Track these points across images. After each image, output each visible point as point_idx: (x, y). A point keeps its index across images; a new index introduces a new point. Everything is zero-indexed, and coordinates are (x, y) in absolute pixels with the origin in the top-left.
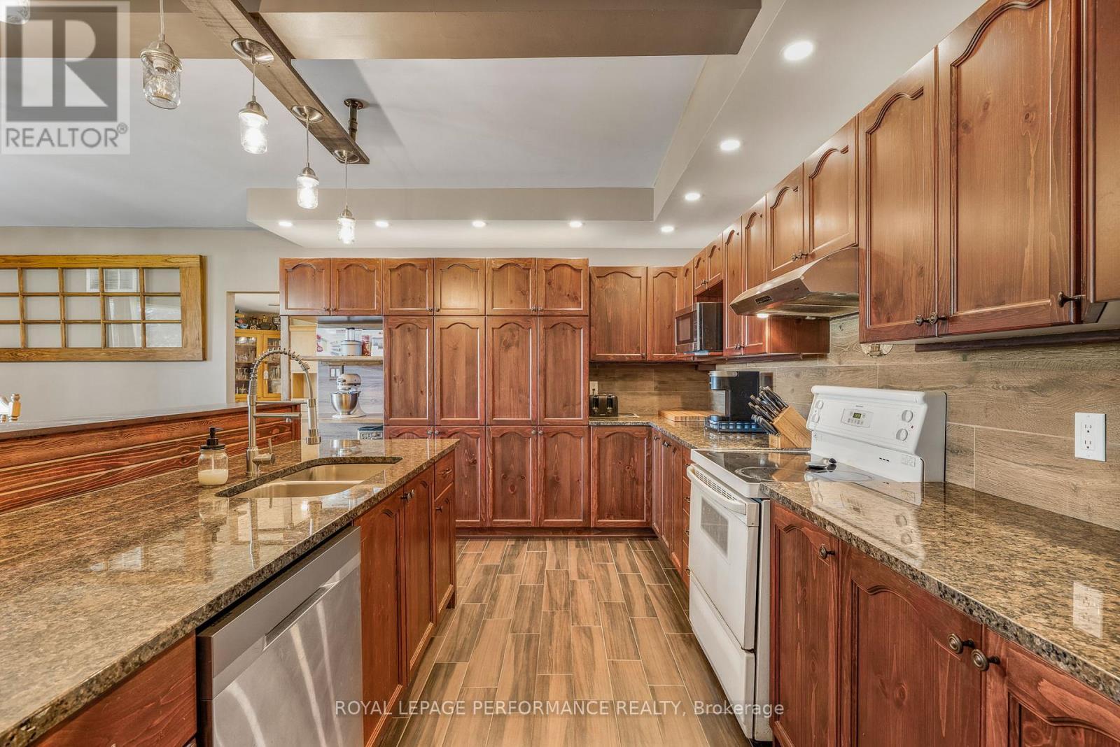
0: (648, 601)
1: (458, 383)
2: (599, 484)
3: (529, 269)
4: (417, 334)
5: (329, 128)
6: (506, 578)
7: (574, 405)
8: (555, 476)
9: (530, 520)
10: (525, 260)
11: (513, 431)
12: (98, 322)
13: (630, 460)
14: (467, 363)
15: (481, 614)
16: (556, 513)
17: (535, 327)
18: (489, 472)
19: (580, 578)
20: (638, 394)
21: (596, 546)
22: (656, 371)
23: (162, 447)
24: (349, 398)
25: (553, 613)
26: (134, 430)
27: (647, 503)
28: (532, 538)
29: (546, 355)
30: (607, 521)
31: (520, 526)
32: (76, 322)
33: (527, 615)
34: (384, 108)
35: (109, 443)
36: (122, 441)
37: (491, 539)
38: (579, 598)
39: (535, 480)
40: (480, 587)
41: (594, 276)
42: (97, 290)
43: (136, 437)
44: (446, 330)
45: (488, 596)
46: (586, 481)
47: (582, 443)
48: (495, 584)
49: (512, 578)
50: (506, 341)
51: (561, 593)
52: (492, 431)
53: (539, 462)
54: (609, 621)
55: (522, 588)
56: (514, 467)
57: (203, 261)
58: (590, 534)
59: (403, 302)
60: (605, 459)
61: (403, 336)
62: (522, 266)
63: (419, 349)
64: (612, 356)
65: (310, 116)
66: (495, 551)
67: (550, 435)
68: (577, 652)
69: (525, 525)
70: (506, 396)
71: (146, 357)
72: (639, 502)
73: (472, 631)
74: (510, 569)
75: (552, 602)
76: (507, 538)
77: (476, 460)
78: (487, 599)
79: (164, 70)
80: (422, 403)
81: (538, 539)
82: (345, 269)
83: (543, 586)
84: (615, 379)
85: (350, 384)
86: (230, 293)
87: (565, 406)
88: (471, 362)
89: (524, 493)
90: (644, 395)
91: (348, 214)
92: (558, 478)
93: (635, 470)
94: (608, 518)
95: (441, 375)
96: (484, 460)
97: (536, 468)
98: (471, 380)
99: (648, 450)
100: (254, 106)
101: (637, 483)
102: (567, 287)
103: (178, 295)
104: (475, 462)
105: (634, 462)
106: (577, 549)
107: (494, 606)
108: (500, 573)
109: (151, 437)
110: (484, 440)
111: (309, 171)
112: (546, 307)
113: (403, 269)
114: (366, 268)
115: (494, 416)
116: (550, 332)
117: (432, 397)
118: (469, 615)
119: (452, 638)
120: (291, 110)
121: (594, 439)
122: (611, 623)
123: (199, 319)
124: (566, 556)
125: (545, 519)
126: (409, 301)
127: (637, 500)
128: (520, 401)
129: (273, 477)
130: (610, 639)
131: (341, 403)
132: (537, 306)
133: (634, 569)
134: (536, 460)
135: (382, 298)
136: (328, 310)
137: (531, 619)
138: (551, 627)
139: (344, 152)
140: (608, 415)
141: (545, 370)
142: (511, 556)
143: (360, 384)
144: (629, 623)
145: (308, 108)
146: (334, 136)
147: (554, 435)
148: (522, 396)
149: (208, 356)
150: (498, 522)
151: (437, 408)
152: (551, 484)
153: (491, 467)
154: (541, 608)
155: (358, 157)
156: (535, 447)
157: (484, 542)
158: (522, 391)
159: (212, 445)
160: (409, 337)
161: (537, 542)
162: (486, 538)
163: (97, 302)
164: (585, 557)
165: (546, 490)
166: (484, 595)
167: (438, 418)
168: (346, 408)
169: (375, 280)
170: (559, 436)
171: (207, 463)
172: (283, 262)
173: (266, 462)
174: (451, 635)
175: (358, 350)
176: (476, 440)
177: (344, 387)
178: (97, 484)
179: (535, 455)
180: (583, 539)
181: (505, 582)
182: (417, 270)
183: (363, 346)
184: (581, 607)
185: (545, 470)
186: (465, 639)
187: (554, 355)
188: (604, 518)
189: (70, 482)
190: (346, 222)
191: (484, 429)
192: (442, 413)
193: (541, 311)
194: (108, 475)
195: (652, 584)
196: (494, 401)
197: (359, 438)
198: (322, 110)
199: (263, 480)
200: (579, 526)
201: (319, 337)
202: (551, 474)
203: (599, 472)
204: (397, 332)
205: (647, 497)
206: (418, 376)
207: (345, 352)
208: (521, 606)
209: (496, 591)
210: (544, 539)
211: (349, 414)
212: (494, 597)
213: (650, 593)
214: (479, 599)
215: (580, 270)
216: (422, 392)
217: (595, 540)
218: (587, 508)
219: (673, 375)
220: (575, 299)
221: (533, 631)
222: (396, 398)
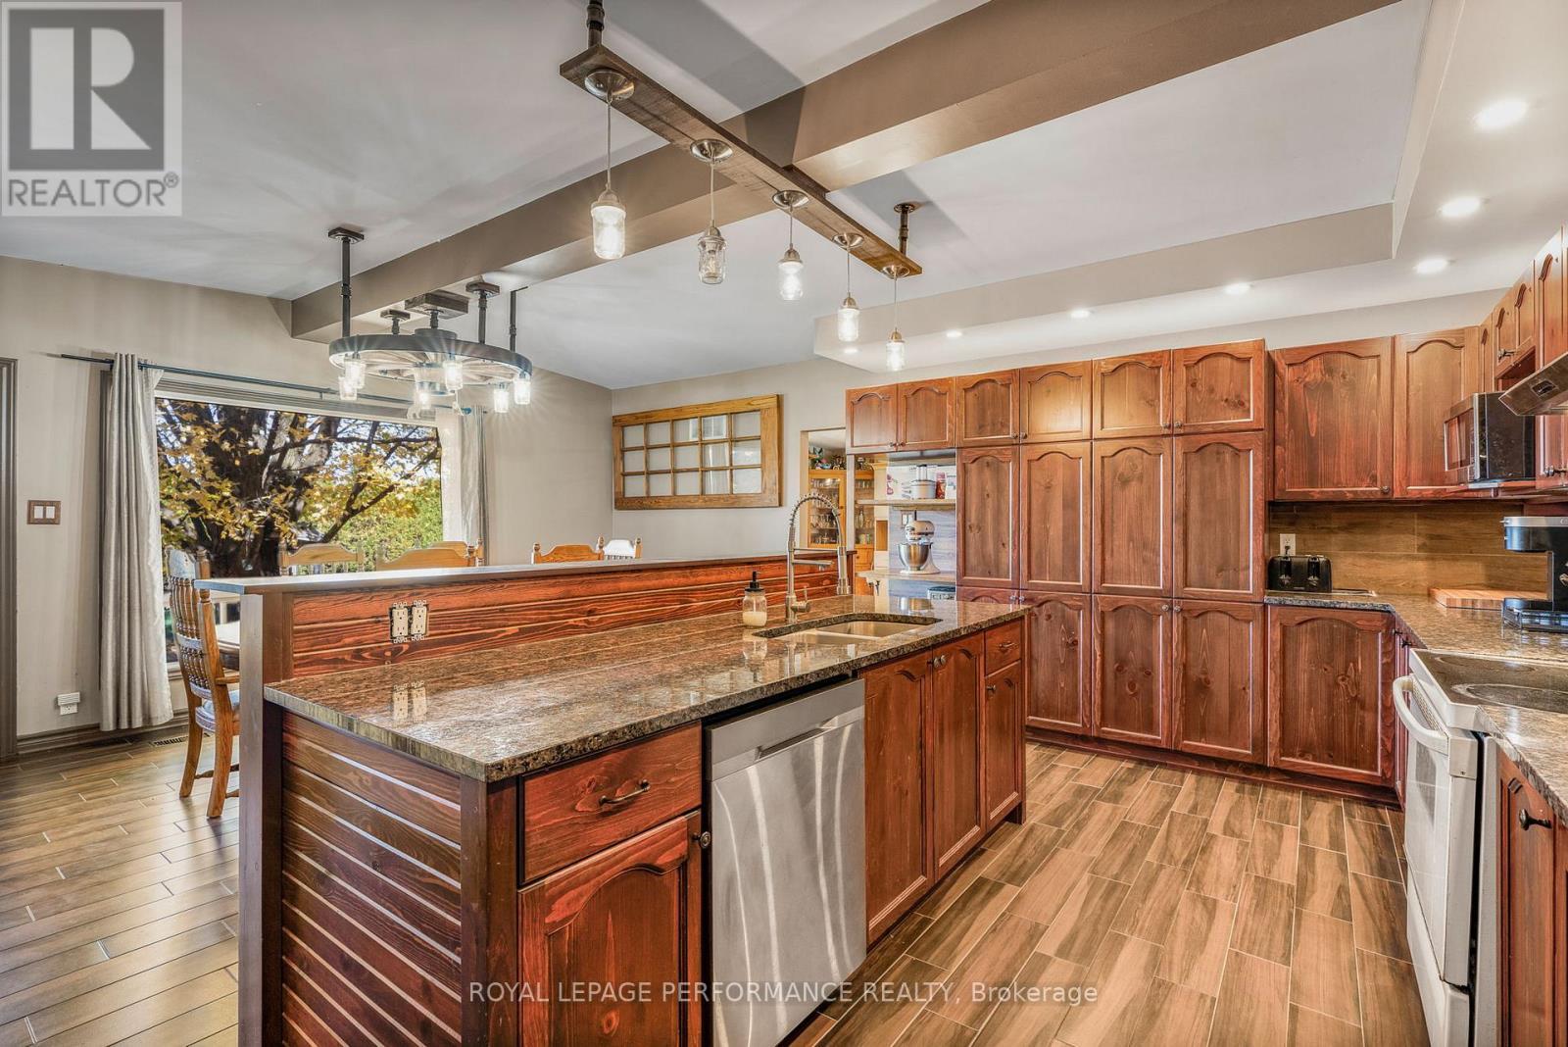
0: (1343, 896)
1: (1051, 533)
2: (1283, 698)
3: (1158, 368)
4: (997, 469)
5: (872, 248)
6: (1106, 807)
7: (1236, 570)
8: (1203, 677)
9: (1159, 737)
10: (1153, 354)
11: (1133, 603)
12: (696, 470)
13: (1347, 667)
14: (1065, 507)
15: (1054, 841)
16: (1203, 733)
17: (1167, 452)
18: (1096, 660)
19: (1225, 834)
20: (1383, 557)
21: (1272, 797)
22: (1419, 517)
23: (723, 589)
24: (919, 550)
25: (1161, 867)
26: (701, 571)
27: (1383, 745)
28: (1163, 765)
29: (1187, 494)
30: (1300, 761)
31: (1143, 743)
32: (682, 471)
33: (1120, 859)
34: (940, 204)
35: (683, 580)
36: (692, 580)
37: (1099, 754)
38: (1212, 859)
39: (1168, 681)
40: (1065, 809)
41: (1282, 366)
42: (696, 439)
43: (702, 577)
44: (1035, 463)
45: (1071, 823)
46: (1259, 689)
47: (1252, 631)
48: (1086, 811)
49: (1115, 809)
50: (1122, 474)
51: (1185, 845)
52: (1102, 602)
53: (1175, 654)
54: (1255, 902)
55: (1124, 825)
56: (1135, 656)
57: (779, 399)
58: (1267, 776)
59: (981, 429)
60: (1296, 659)
61: (981, 472)
62: (1148, 364)
63: (1000, 489)
64: (1317, 492)
65: (851, 242)
66: (1099, 771)
67: (1193, 614)
68: (1181, 924)
69: (1151, 744)
70: (1122, 554)
71: (733, 503)
72: (1367, 739)
73: (1036, 855)
74: (1116, 798)
75: (1165, 853)
76: (1123, 758)
77: (1076, 641)
78: (1069, 826)
79: (714, 252)
80: (1004, 560)
81: (1173, 768)
82: (914, 394)
83: (1158, 830)
84: (1331, 531)
85: (920, 534)
86: (803, 432)
87: (1220, 570)
88: (1070, 504)
89: (1150, 696)
90: (1393, 558)
91: (897, 337)
92: (1208, 682)
93: (1357, 685)
94: (1302, 756)
95: (1029, 523)
96: (1088, 642)
97: (1169, 661)
98: (1071, 529)
99: (1384, 654)
100: (792, 254)
101: (1363, 707)
102: (1225, 387)
103: (759, 438)
104: (1075, 643)
105: (1356, 670)
106: (1237, 795)
107: (1076, 836)
108: (1098, 799)
109: (713, 578)
110: (1088, 614)
111: (850, 301)
112: (1187, 420)
113: (980, 388)
114: (937, 391)
115: (1103, 581)
116: (1193, 457)
117: (1016, 551)
118: (1038, 837)
119: (1009, 856)
120: (833, 240)
121: (1273, 626)
122: (1257, 906)
123: (776, 462)
124: (1212, 800)
125: (1183, 740)
126: (989, 428)
127: (1362, 737)
128: (1144, 561)
129: (808, 626)
130: (1246, 925)
131: (909, 556)
132: (1172, 420)
133: (1336, 842)
134: (1169, 648)
135: (955, 427)
136: (895, 445)
137: (1124, 865)
138: (1153, 881)
139: (893, 268)
140: (1311, 589)
141: (1186, 515)
142: (1122, 781)
143: (932, 533)
144: (1290, 915)
145: (848, 234)
146: (879, 254)
147: (1199, 615)
148: (1148, 554)
149: (784, 503)
150: (1109, 733)
151: (1024, 567)
152: (1195, 688)
153: (1098, 653)
154: (1145, 855)
155: (910, 269)
156: (1168, 630)
157: (1087, 756)
158: (1147, 546)
159: (754, 587)
160: (987, 473)
161: (1170, 772)
162: (1092, 752)
163: (696, 449)
164: (1247, 809)
165: (1186, 695)
166: (1068, 818)
167: (1025, 579)
168: (916, 562)
169: (947, 405)
170: (1210, 616)
171: (749, 604)
172: (849, 393)
173: (802, 610)
174: (1009, 852)
175: (931, 491)
176: (1076, 612)
177: (914, 536)
178: (674, 616)
179: (1168, 641)
180: (1254, 783)
181: (1102, 811)
182: (999, 387)
183: (938, 485)
184: (1211, 871)
185: (1185, 666)
186: (1025, 862)
187: (1202, 493)
188: (1293, 756)
189: (653, 612)
190: (895, 346)
191: (1088, 598)
192: (1029, 572)
193: (1180, 427)
194: (680, 609)
195: (1363, 873)
196: (1103, 560)
197: (929, 598)
198: (862, 234)
199: (798, 628)
200: (1245, 760)
201: (889, 478)
202: (1195, 672)
203: (1284, 679)
204: (973, 467)
205: (1383, 734)
206: (998, 524)
207: (916, 494)
208: (1115, 846)
209: (1084, 819)
210: (1184, 770)
211: (919, 569)
212: (1079, 826)
213: (1352, 885)
214: (1058, 822)
215: (1248, 360)
216: (1003, 544)
217: (1275, 788)
218: (1260, 735)
219: (1464, 524)
220: (1240, 404)
221: (1123, 878)
222: (971, 551)
